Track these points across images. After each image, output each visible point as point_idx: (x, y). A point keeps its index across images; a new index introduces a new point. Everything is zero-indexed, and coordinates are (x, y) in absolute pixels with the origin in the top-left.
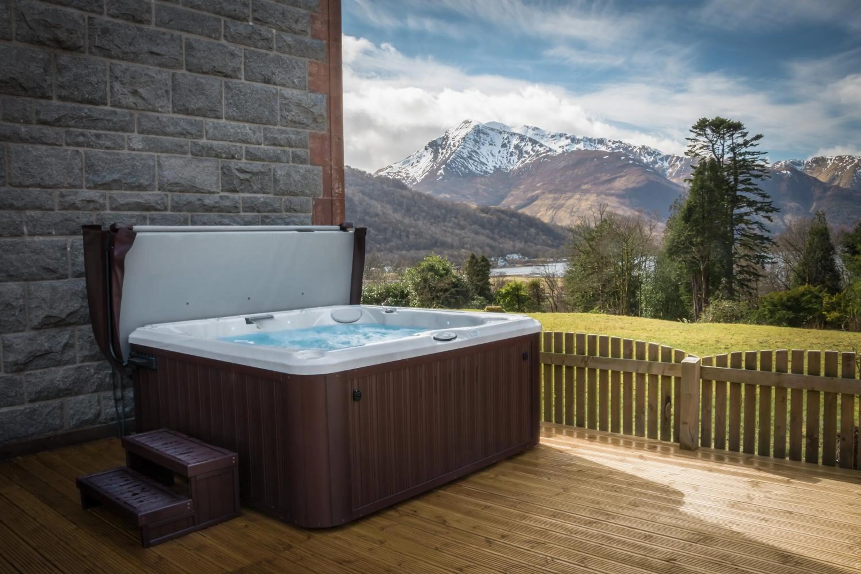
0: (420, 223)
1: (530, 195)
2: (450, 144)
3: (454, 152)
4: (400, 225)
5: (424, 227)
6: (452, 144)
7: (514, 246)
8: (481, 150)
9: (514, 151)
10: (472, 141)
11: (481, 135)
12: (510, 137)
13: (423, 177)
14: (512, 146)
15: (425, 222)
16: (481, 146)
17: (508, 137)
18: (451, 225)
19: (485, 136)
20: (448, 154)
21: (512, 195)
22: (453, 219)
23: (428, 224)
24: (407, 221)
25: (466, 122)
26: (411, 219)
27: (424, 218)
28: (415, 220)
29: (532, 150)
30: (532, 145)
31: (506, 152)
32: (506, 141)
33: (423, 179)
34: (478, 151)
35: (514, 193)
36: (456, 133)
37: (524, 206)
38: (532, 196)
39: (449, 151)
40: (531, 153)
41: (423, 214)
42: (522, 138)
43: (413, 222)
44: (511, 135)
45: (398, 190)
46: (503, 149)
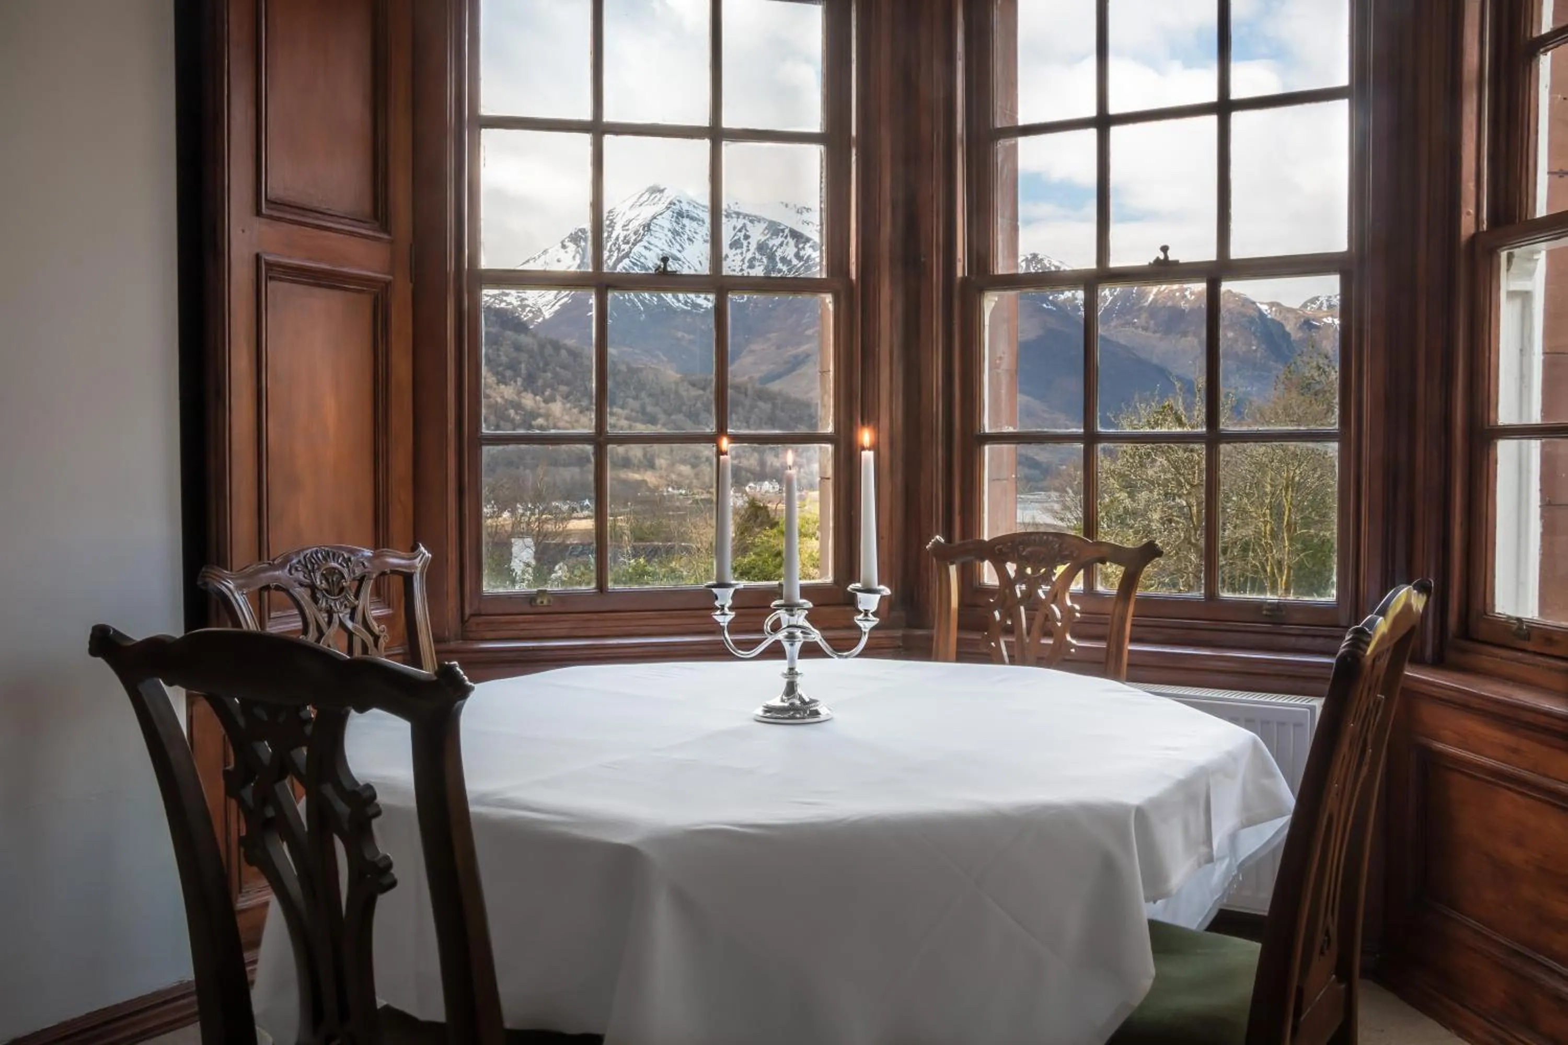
0: (557, 408)
1: (792, 351)
2: (617, 239)
3: (627, 255)
4: (512, 412)
5: (567, 418)
6: (621, 238)
7: (762, 463)
8: (685, 253)
9: (758, 256)
10: (666, 231)
11: (686, 221)
12: (749, 225)
13: (557, 307)
14: (753, 247)
15: (568, 405)
16: (687, 245)
17: (744, 226)
18: (626, 412)
19: (694, 224)
20: (614, 258)
21: (752, 351)
22: (630, 401)
23: (576, 411)
24: (529, 401)
25: (656, 190)
26: (538, 398)
27: (566, 397)
28: (546, 401)
29: (797, 256)
30: (797, 246)
31: (739, 258)
32: (741, 235)
33: (556, 312)
34: (679, 255)
35: (754, 347)
36: (631, 214)
37: (779, 376)
38: (796, 357)
39: (616, 254)
40: (795, 262)
41: (564, 389)
42: (775, 229)
43: (542, 405)
44: (752, 221)
45: (509, 333)
46: (734, 251)
